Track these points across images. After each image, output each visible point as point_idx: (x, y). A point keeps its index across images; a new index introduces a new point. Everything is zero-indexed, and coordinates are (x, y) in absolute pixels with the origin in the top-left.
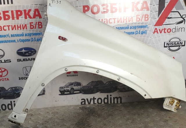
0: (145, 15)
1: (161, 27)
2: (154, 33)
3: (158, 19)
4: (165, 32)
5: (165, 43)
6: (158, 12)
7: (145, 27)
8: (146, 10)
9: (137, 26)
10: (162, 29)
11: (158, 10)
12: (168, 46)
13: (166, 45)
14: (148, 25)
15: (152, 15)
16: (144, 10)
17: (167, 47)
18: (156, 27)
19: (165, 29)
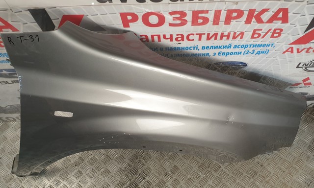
0: (275, 30)
1: (303, 46)
2: (284, 53)
3: (301, 35)
4: (307, 52)
5: (300, 63)
6: (307, 26)
7: (268, 45)
8: (281, 21)
9: (251, 45)
10: (304, 49)
11: (309, 23)
12: (304, 66)
13: (301, 66)
14: (275, 43)
15: (292, 30)
16: (274, 22)
17: (302, 67)
18: (293, 46)
19: (310, 48)
